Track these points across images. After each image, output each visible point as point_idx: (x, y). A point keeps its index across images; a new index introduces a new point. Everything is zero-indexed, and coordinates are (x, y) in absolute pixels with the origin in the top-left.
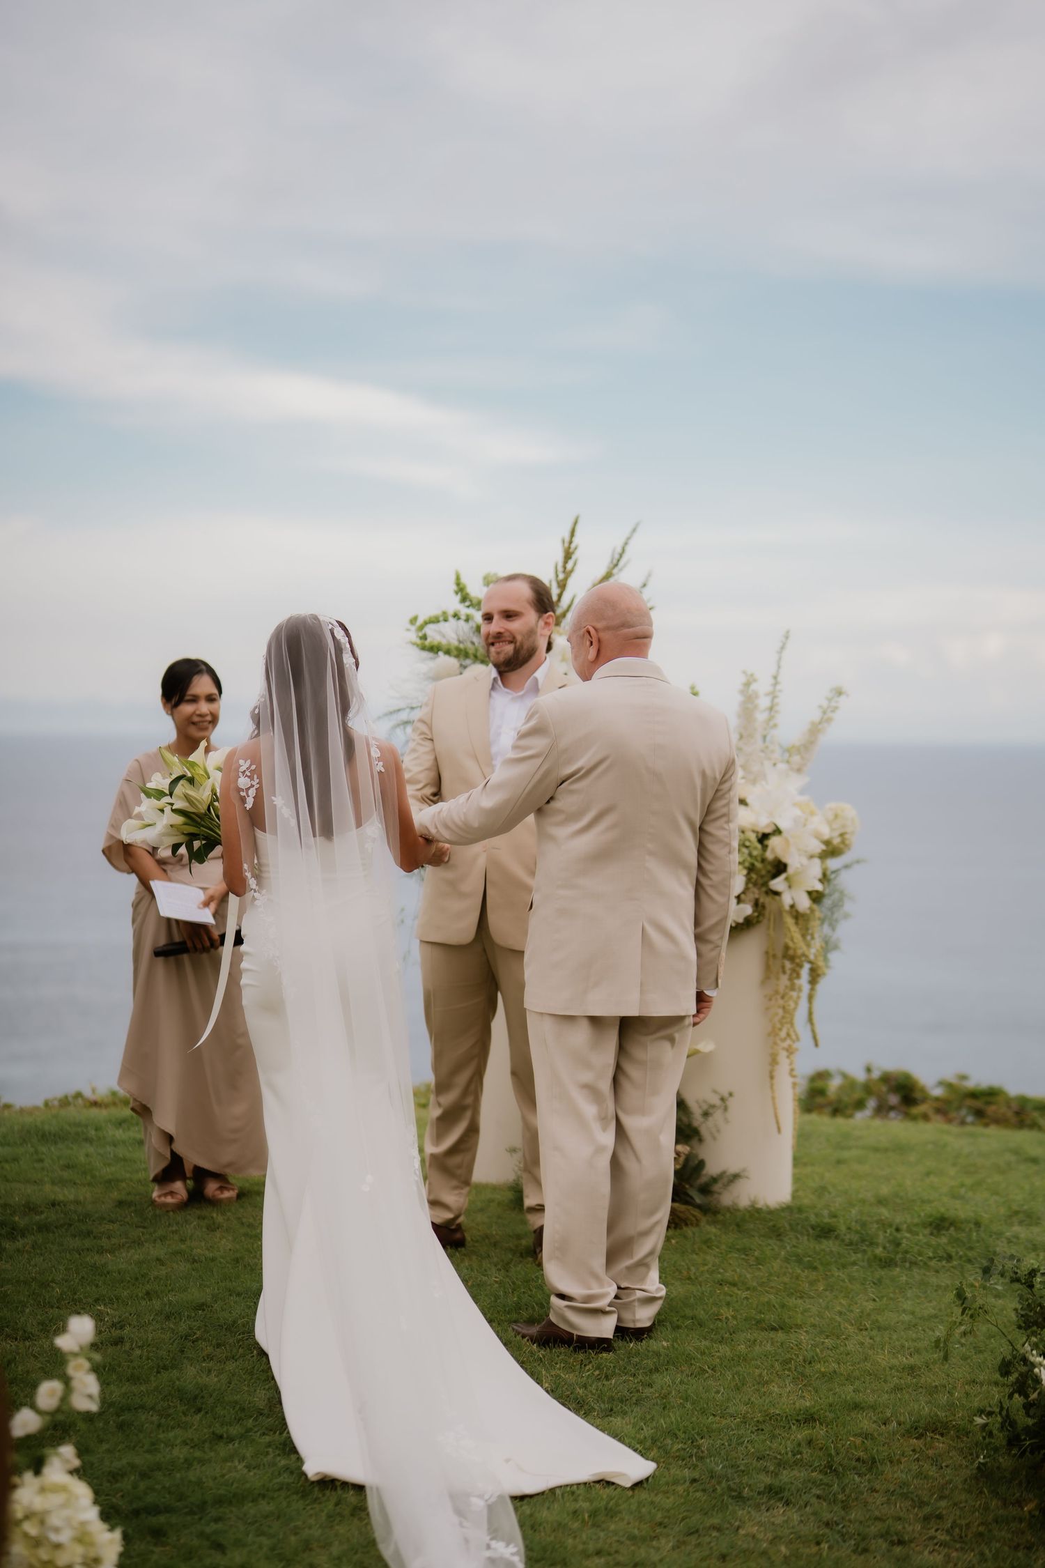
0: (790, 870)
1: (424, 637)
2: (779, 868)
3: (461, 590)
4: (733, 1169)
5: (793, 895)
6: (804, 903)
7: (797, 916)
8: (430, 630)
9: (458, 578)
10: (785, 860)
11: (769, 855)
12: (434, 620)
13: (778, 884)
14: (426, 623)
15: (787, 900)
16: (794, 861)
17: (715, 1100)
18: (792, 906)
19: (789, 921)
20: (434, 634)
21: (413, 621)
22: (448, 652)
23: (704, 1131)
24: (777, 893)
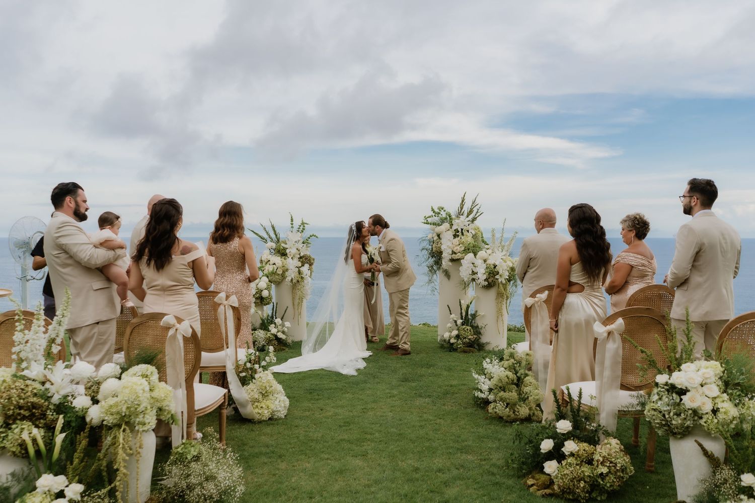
0: (500, 274)
1: (427, 221)
2: (498, 273)
3: (433, 210)
4: (488, 342)
5: (502, 279)
6: (504, 282)
7: (503, 284)
8: (428, 219)
9: (432, 207)
10: (500, 271)
11: (496, 270)
12: (430, 217)
13: (497, 277)
14: (427, 218)
15: (500, 280)
16: (501, 272)
17: (484, 326)
18: (501, 282)
19: (501, 285)
20: (430, 220)
21: (425, 217)
22: (431, 224)
23: (482, 331)
24: (497, 279)
